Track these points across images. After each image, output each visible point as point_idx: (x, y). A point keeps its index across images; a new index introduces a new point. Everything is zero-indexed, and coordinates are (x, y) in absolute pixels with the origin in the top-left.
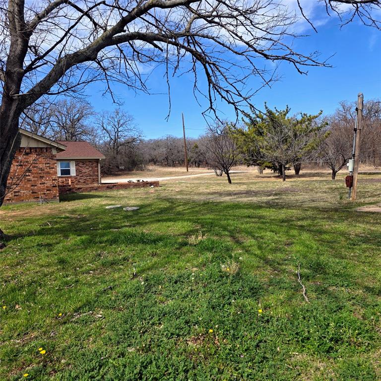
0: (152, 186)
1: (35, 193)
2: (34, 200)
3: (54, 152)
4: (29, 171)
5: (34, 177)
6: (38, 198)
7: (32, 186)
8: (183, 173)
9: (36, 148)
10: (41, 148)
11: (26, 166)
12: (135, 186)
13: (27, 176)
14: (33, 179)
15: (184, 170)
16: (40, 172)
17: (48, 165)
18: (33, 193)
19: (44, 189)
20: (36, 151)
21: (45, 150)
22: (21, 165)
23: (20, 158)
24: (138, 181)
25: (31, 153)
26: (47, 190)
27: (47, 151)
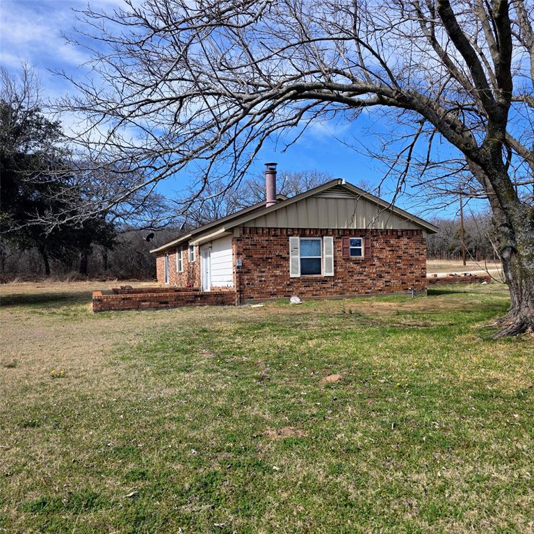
0: (485, 283)
1: (405, 283)
2: (403, 292)
3: (424, 235)
4: (400, 257)
5: (404, 265)
6: (407, 289)
7: (402, 275)
8: (460, 267)
9: (407, 230)
10: (412, 230)
11: (397, 251)
12: (462, 281)
13: (398, 263)
14: (403, 267)
15: (461, 263)
16: (410, 258)
17: (417, 251)
18: (402, 283)
19: (413, 279)
20: (407, 233)
21: (416, 233)
22: (392, 250)
23: (392, 242)
24: (465, 274)
25: (402, 236)
26: (417, 281)
27: (417, 234)
